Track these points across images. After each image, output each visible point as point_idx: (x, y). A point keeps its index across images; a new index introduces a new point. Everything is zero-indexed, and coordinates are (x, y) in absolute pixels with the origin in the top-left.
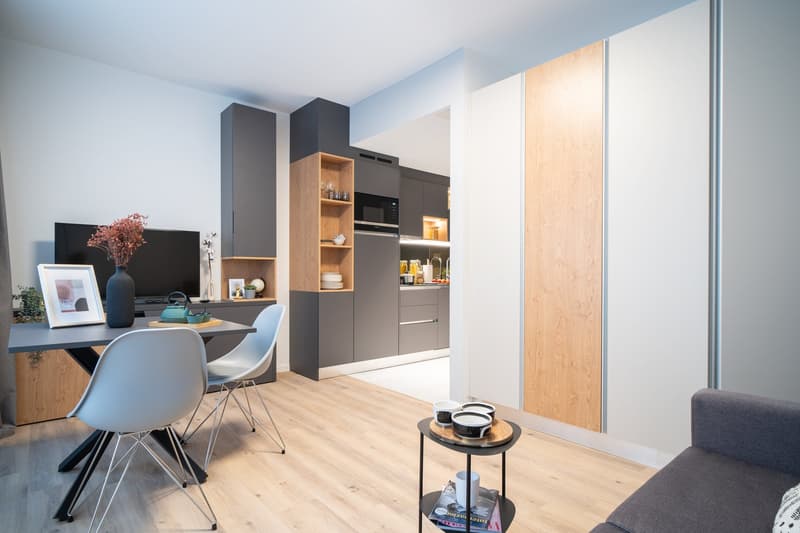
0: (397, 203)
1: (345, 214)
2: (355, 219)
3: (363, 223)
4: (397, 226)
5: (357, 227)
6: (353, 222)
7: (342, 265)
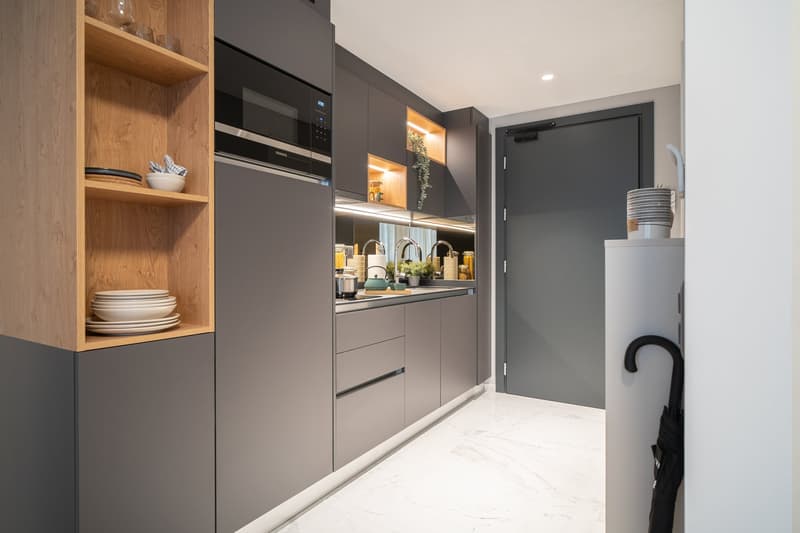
0: (329, 105)
1: (185, 108)
2: (217, 119)
3: (240, 133)
4: (326, 159)
5: (223, 143)
6: (211, 126)
7: (177, 255)
